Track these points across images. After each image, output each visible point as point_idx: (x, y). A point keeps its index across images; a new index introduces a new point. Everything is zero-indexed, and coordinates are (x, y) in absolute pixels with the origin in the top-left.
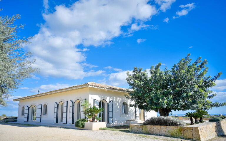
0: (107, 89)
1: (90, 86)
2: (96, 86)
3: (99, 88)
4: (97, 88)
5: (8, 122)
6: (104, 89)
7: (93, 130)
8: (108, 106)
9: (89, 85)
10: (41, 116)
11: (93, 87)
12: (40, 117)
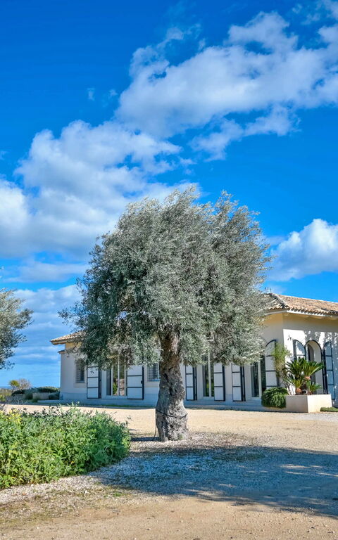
0: (322, 315)
1: (290, 311)
2: (303, 311)
3: (307, 314)
4: (303, 313)
5: (39, 401)
6: (316, 315)
7: (309, 411)
8: (323, 355)
9: (289, 309)
10: (143, 382)
11: (297, 312)
12: (141, 385)
